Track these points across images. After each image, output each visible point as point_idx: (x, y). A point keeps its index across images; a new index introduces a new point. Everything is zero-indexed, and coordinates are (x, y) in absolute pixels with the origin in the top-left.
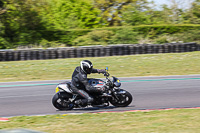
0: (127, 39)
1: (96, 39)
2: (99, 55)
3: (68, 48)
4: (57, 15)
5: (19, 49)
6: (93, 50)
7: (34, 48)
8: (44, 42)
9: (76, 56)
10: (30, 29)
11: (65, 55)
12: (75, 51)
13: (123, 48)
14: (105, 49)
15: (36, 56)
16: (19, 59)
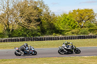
0: (84, 33)
1: (73, 33)
2: (74, 39)
3: (63, 36)
4: (62, 24)
5: (45, 37)
6: (72, 37)
7: (50, 36)
8: (54, 34)
9: (65, 39)
10: (51, 29)
11: (61, 39)
12: (65, 37)
13: (83, 36)
14: (76, 37)
15: (51, 39)
16: (45, 40)
